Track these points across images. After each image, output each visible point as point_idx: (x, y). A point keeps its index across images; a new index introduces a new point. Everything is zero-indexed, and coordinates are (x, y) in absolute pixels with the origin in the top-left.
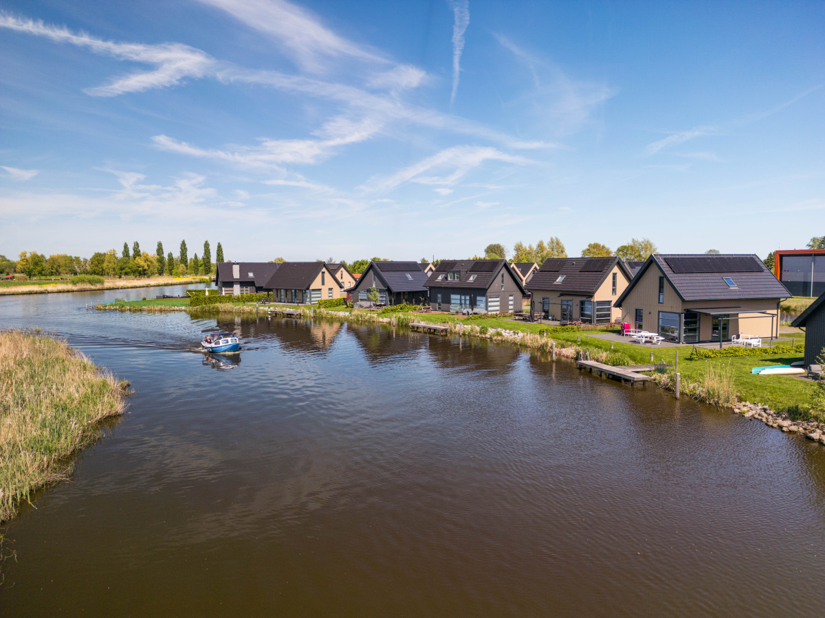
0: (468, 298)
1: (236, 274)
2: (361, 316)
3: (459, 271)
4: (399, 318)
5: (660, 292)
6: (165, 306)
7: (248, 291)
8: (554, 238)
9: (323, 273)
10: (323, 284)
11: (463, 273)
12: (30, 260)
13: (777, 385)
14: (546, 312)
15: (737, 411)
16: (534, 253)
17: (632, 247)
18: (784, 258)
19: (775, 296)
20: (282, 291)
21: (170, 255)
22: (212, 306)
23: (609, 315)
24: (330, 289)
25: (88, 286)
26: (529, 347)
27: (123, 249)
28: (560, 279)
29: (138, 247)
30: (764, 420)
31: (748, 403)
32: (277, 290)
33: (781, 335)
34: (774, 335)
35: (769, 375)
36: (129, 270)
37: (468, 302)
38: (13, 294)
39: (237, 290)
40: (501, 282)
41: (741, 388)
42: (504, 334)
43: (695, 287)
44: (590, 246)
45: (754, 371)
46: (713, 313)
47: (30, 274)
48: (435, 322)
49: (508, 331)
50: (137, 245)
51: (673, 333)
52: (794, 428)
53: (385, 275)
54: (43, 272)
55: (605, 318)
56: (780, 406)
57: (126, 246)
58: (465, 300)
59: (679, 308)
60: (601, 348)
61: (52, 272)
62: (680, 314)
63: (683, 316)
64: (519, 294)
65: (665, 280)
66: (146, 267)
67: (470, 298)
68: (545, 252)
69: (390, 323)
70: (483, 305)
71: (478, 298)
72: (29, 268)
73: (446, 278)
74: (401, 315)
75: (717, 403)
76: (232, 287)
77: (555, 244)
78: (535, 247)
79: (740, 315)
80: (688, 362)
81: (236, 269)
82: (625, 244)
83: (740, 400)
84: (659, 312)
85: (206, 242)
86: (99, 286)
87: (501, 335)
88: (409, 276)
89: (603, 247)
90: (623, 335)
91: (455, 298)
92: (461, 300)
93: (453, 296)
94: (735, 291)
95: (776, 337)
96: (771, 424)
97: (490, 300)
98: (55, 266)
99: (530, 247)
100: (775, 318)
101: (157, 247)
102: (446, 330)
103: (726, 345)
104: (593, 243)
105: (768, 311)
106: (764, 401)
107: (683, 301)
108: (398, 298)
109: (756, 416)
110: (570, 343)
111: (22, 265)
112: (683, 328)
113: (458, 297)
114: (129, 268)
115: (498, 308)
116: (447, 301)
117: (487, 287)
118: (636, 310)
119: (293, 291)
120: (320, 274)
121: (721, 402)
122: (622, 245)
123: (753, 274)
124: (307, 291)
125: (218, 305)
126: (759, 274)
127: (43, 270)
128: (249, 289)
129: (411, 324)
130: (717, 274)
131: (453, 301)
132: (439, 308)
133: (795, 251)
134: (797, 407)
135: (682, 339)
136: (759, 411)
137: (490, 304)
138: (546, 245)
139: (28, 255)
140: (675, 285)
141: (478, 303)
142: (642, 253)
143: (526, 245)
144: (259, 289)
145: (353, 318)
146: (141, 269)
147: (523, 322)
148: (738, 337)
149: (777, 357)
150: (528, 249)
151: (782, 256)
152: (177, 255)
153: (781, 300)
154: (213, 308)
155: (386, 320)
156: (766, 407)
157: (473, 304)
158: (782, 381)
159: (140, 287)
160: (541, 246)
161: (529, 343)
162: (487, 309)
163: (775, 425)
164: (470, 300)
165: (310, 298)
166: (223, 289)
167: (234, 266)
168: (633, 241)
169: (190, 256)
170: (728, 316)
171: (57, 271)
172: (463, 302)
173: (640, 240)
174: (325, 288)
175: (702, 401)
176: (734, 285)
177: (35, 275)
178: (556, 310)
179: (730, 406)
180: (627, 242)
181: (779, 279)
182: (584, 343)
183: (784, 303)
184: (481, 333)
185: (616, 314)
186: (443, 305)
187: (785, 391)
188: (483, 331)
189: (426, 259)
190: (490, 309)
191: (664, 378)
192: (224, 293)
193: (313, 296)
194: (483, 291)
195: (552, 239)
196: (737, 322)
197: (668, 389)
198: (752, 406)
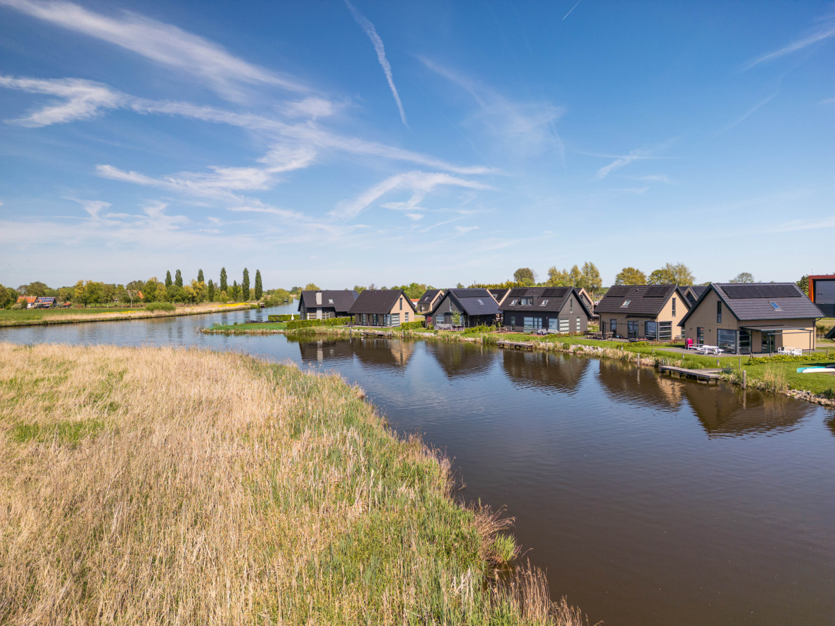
0: (540, 320)
1: (319, 300)
2: (448, 336)
3: (532, 297)
4: (484, 337)
5: (718, 313)
6: (266, 329)
7: (330, 316)
8: (588, 263)
9: (401, 299)
10: (401, 309)
11: (535, 299)
12: (86, 288)
13: (816, 379)
14: (615, 331)
15: (788, 395)
16: (568, 278)
17: (666, 271)
18: (817, 283)
19: (811, 316)
20: (364, 315)
21: (210, 282)
22: (308, 328)
23: (670, 333)
24: (407, 313)
25: (163, 313)
26: (611, 358)
27: (165, 277)
28: (626, 304)
29: (180, 274)
30: (808, 399)
31: (796, 390)
32: (360, 314)
33: (818, 348)
34: (812, 348)
35: (810, 373)
36: (179, 297)
37: (540, 324)
38: (103, 321)
39: (319, 314)
40: (569, 306)
41: (790, 381)
42: (585, 349)
43: (747, 309)
44: (624, 270)
45: (798, 370)
46: (763, 329)
47: (85, 301)
48: (518, 339)
49: (587, 347)
50: (179, 272)
51: (729, 346)
52: (829, 403)
53: (461, 301)
54: (99, 300)
55: (666, 336)
56: (819, 391)
57: (168, 274)
58: (538, 322)
59: (734, 326)
60: (674, 357)
61: (107, 300)
62: (736, 331)
63: (738, 332)
64: (585, 316)
65: (722, 304)
66: (195, 294)
67: (543, 320)
68: (579, 277)
69: (475, 342)
70: (555, 326)
71: (550, 320)
72: (85, 296)
73: (520, 303)
74: (486, 335)
75: (774, 390)
76: (315, 312)
77: (589, 269)
78: (569, 272)
79: (784, 332)
80: (748, 366)
81: (319, 298)
82: (659, 268)
83: (790, 388)
84: (718, 329)
85: (246, 269)
86: (172, 313)
87: (582, 350)
88: (480, 301)
89: (637, 271)
90: (687, 348)
91: (528, 321)
92: (534, 321)
93: (526, 319)
94: (779, 312)
95: (813, 350)
96: (813, 401)
97: (561, 321)
98: (110, 294)
99: (564, 272)
100: (812, 334)
101: (198, 275)
102: (531, 346)
103: (774, 355)
104: (627, 267)
105: (807, 329)
106: (806, 388)
107: (739, 320)
108: (472, 320)
109: (802, 397)
110: (646, 355)
111: (79, 293)
112: (739, 342)
113: (531, 319)
114: (180, 295)
115: (567, 329)
116: (520, 323)
117: (559, 310)
118: (698, 328)
119: (375, 315)
120: (399, 300)
121: (776, 390)
122: (656, 269)
123: (793, 298)
124: (388, 315)
125: (313, 328)
126: (797, 298)
127: (98, 298)
128: (329, 314)
129: (497, 342)
130: (764, 299)
131: (525, 323)
132: (513, 329)
133: (827, 276)
134: (830, 390)
135: (738, 351)
136: (804, 395)
137: (561, 325)
138: (580, 269)
139: (85, 284)
140: (731, 308)
141: (550, 324)
142: (676, 277)
143: (560, 270)
144: (337, 314)
145: (439, 337)
146: (190, 296)
147: (596, 341)
148: (783, 349)
149: (815, 362)
150: (562, 273)
151: (815, 280)
152: (217, 281)
153: (817, 319)
154: (310, 330)
155: (470, 339)
156: (809, 392)
157: (546, 325)
158: (820, 376)
159: (204, 313)
160: (575, 271)
161: (610, 355)
162: (558, 330)
163: (816, 402)
164: (543, 322)
165: (391, 321)
166: (308, 314)
167: (317, 293)
168: (667, 265)
169: (230, 283)
170: (774, 331)
171: (112, 298)
172: (536, 323)
173: (675, 264)
174: (403, 313)
175: (763, 390)
176: (779, 308)
177: (90, 303)
178: (623, 330)
179: (783, 392)
180: (661, 266)
181: (813, 301)
182: (658, 354)
183: (819, 323)
184: (564, 348)
185: (676, 332)
186: (517, 328)
187: (822, 382)
188: (566, 347)
189: (462, 284)
190: (561, 329)
191: (732, 377)
192: (308, 318)
193: (393, 319)
194: (555, 314)
195: (586, 264)
196: (781, 336)
197: (735, 384)
198: (799, 392)
